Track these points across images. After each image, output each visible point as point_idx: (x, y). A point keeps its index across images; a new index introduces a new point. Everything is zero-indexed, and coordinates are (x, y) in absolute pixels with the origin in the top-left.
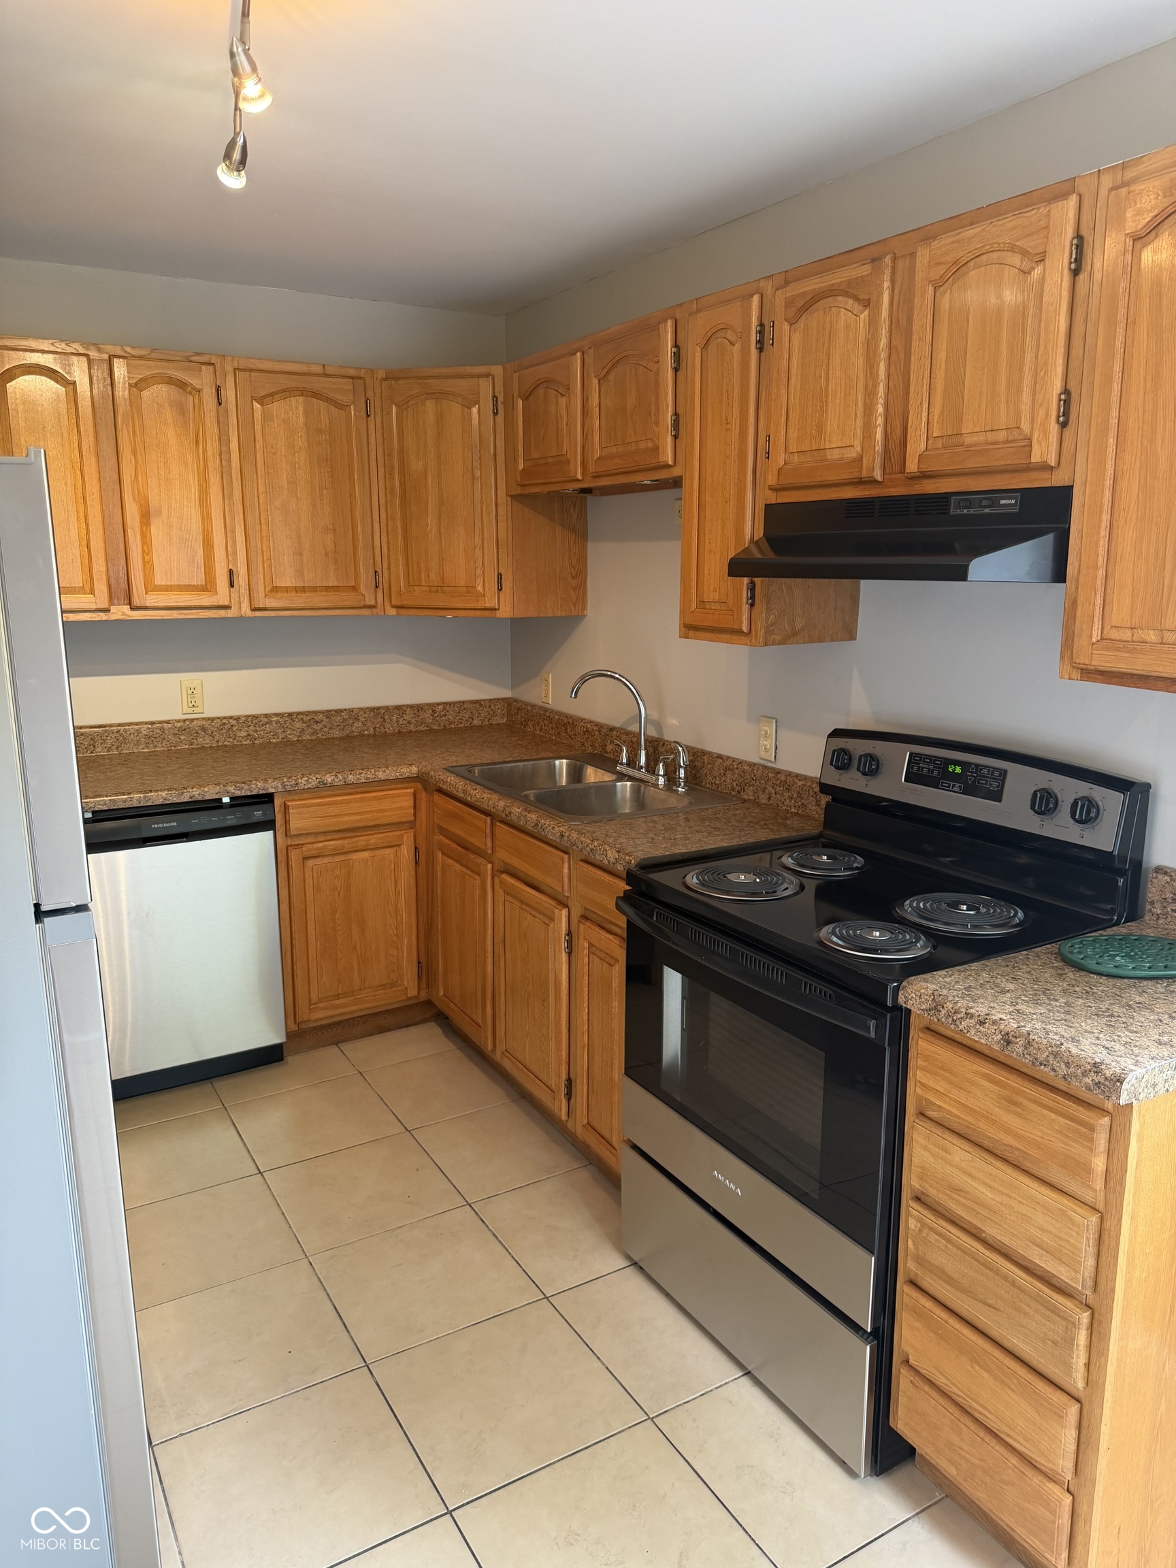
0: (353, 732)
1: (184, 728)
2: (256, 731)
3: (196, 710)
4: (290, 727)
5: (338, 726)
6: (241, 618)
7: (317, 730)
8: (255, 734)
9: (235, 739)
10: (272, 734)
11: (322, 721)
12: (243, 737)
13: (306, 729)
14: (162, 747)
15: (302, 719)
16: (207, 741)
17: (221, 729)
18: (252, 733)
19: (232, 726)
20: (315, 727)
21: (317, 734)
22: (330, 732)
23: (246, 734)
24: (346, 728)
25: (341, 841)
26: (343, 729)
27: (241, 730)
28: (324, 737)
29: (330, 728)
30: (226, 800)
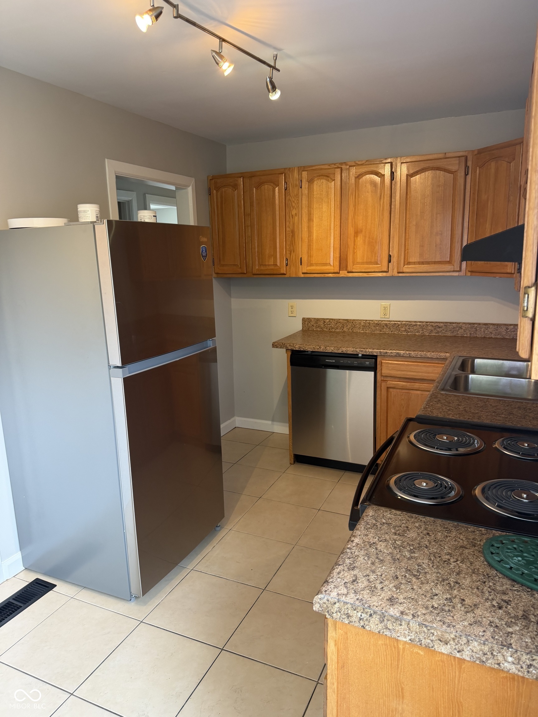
0: (458, 334)
1: (378, 324)
2: (409, 329)
3: (386, 317)
4: (426, 328)
5: (450, 330)
6: (393, 277)
7: (439, 331)
8: (409, 330)
9: (399, 331)
10: (417, 330)
11: (442, 327)
12: (403, 331)
13: (433, 330)
14: (369, 331)
15: (432, 325)
16: (387, 331)
17: (394, 326)
18: (407, 329)
19: (399, 325)
20: (438, 329)
21: (439, 333)
22: (446, 333)
23: (404, 329)
24: (454, 332)
25: (406, 383)
26: (453, 332)
27: (402, 327)
28: (442, 335)
29: (446, 331)
30: (360, 355)
